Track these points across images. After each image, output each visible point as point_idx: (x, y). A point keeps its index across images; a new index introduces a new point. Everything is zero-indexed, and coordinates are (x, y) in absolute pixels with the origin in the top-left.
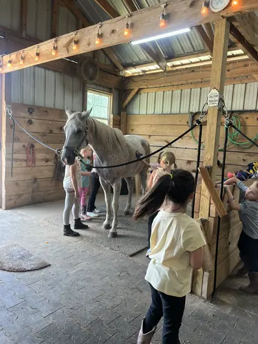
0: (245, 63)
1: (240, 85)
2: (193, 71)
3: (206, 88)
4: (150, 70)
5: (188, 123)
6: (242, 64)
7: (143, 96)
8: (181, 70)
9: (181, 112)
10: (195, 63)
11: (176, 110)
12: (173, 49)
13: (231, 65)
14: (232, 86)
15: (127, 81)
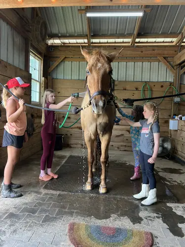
0: (153, 48)
1: (147, 63)
2: (115, 49)
3: (122, 63)
4: (70, 43)
6: (151, 48)
7: (68, 64)
10: (110, 43)
13: (143, 48)
14: (141, 63)
15: (53, 49)
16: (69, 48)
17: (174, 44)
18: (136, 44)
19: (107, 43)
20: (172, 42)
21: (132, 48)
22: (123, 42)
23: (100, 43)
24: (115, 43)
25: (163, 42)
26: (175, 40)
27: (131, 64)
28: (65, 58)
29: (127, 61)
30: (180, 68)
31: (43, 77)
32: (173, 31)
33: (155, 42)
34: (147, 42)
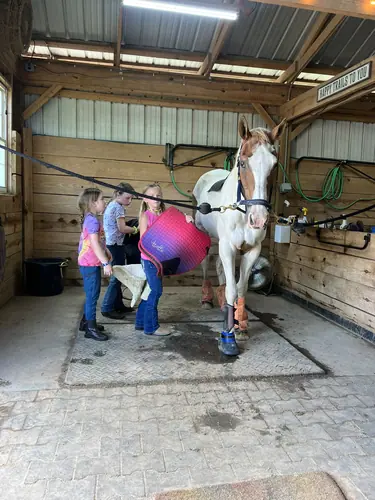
0: (244, 85)
1: (231, 114)
2: (172, 79)
3: (185, 110)
5: (164, 160)
6: (239, 86)
7: (68, 103)
8: (151, 73)
9: (148, 141)
10: (159, 66)
11: (138, 137)
12: (141, 31)
13: (227, 84)
14: (221, 113)
15: (32, 66)
16: (70, 69)
17: (278, 81)
18: (212, 75)
19: (153, 65)
20: (274, 77)
21: (205, 82)
22: (185, 68)
23: (137, 64)
24: (169, 67)
25: (260, 76)
26: (280, 73)
27: (201, 114)
28: (63, 89)
29: (193, 107)
30: (290, 128)
31: (13, 129)
32: (279, 57)
33: (245, 74)
34: (231, 73)
